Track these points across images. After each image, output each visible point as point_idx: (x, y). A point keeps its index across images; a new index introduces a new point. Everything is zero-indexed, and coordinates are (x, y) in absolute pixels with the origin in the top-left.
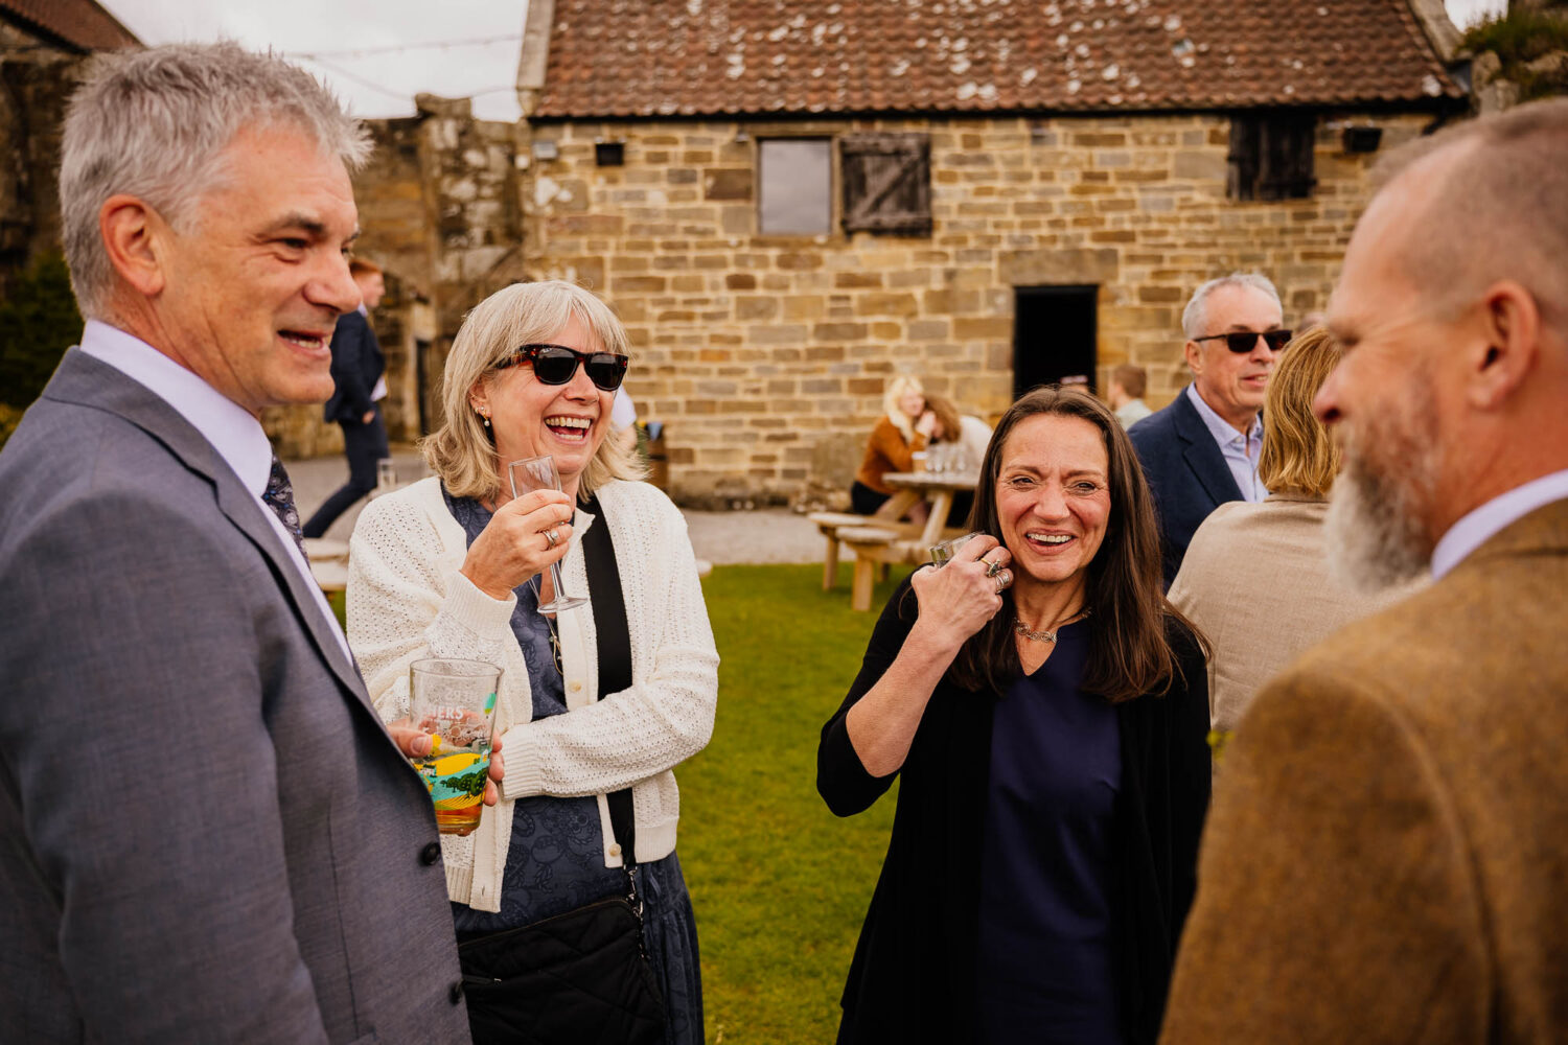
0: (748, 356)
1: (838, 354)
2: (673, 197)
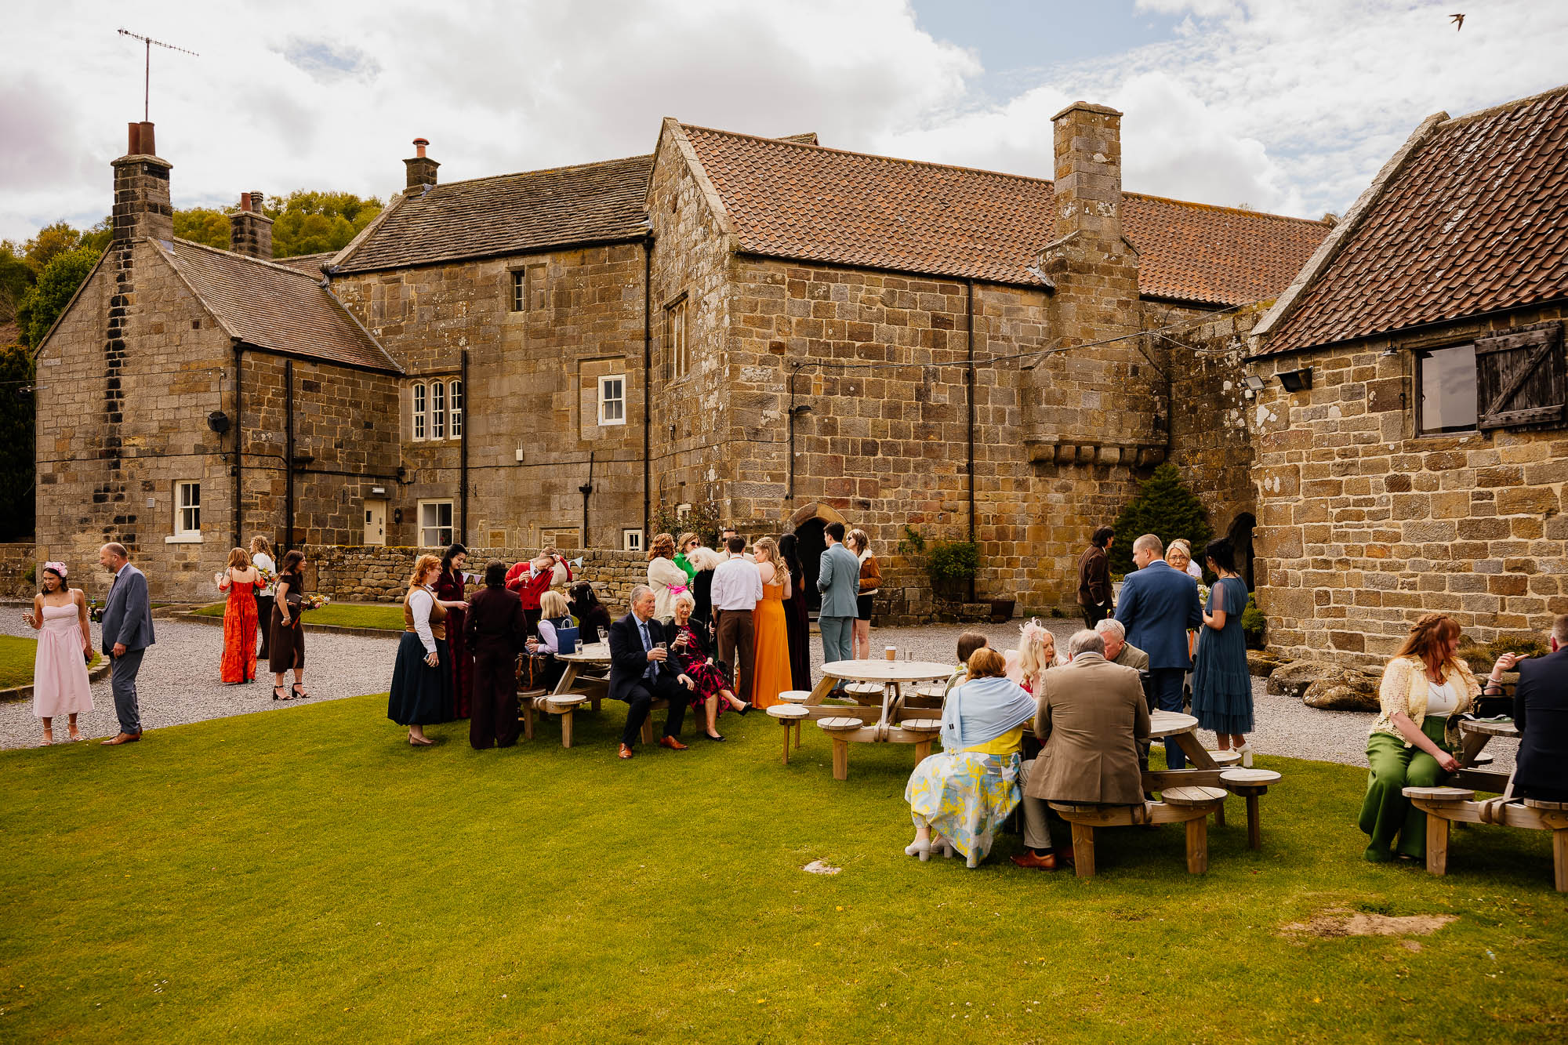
0: (1406, 553)
1: (1481, 551)
2: (1346, 412)
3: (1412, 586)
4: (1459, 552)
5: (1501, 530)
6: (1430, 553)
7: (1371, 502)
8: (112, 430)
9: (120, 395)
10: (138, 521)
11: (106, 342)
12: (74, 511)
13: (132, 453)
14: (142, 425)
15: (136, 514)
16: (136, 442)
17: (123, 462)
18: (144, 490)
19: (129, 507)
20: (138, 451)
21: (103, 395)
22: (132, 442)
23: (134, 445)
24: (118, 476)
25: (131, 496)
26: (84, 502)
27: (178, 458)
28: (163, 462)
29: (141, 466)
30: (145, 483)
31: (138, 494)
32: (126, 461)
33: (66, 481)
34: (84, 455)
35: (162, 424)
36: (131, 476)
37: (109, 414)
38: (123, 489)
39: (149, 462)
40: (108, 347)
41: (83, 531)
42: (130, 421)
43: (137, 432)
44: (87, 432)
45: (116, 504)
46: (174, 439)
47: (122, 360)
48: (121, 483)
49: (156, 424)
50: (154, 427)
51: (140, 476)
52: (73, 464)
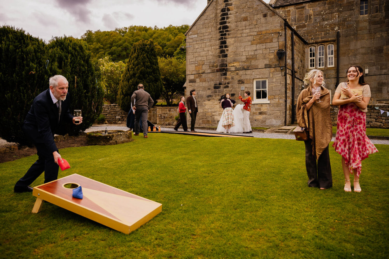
8: (223, 61)
9: (226, 47)
10: (236, 96)
11: (219, 26)
12: (204, 93)
13: (233, 69)
14: (238, 58)
15: (235, 93)
16: (234, 65)
17: (228, 73)
18: (239, 83)
19: (231, 90)
20: (236, 68)
21: (218, 47)
22: (232, 65)
24: (226, 78)
25: (232, 86)
26: (209, 89)
27: (256, 70)
28: (248, 72)
29: (237, 74)
30: (239, 81)
31: (236, 85)
32: (230, 72)
33: (200, 81)
34: (209, 71)
35: (248, 57)
36: (232, 78)
37: (221, 55)
38: (228, 83)
39: (241, 73)
40: (220, 28)
41: (209, 100)
42: (232, 56)
43: (235, 61)
44: (210, 62)
45: (225, 89)
46: (253, 63)
47: (227, 33)
48: (227, 81)
49: (245, 57)
51: (237, 78)
52: (204, 75)
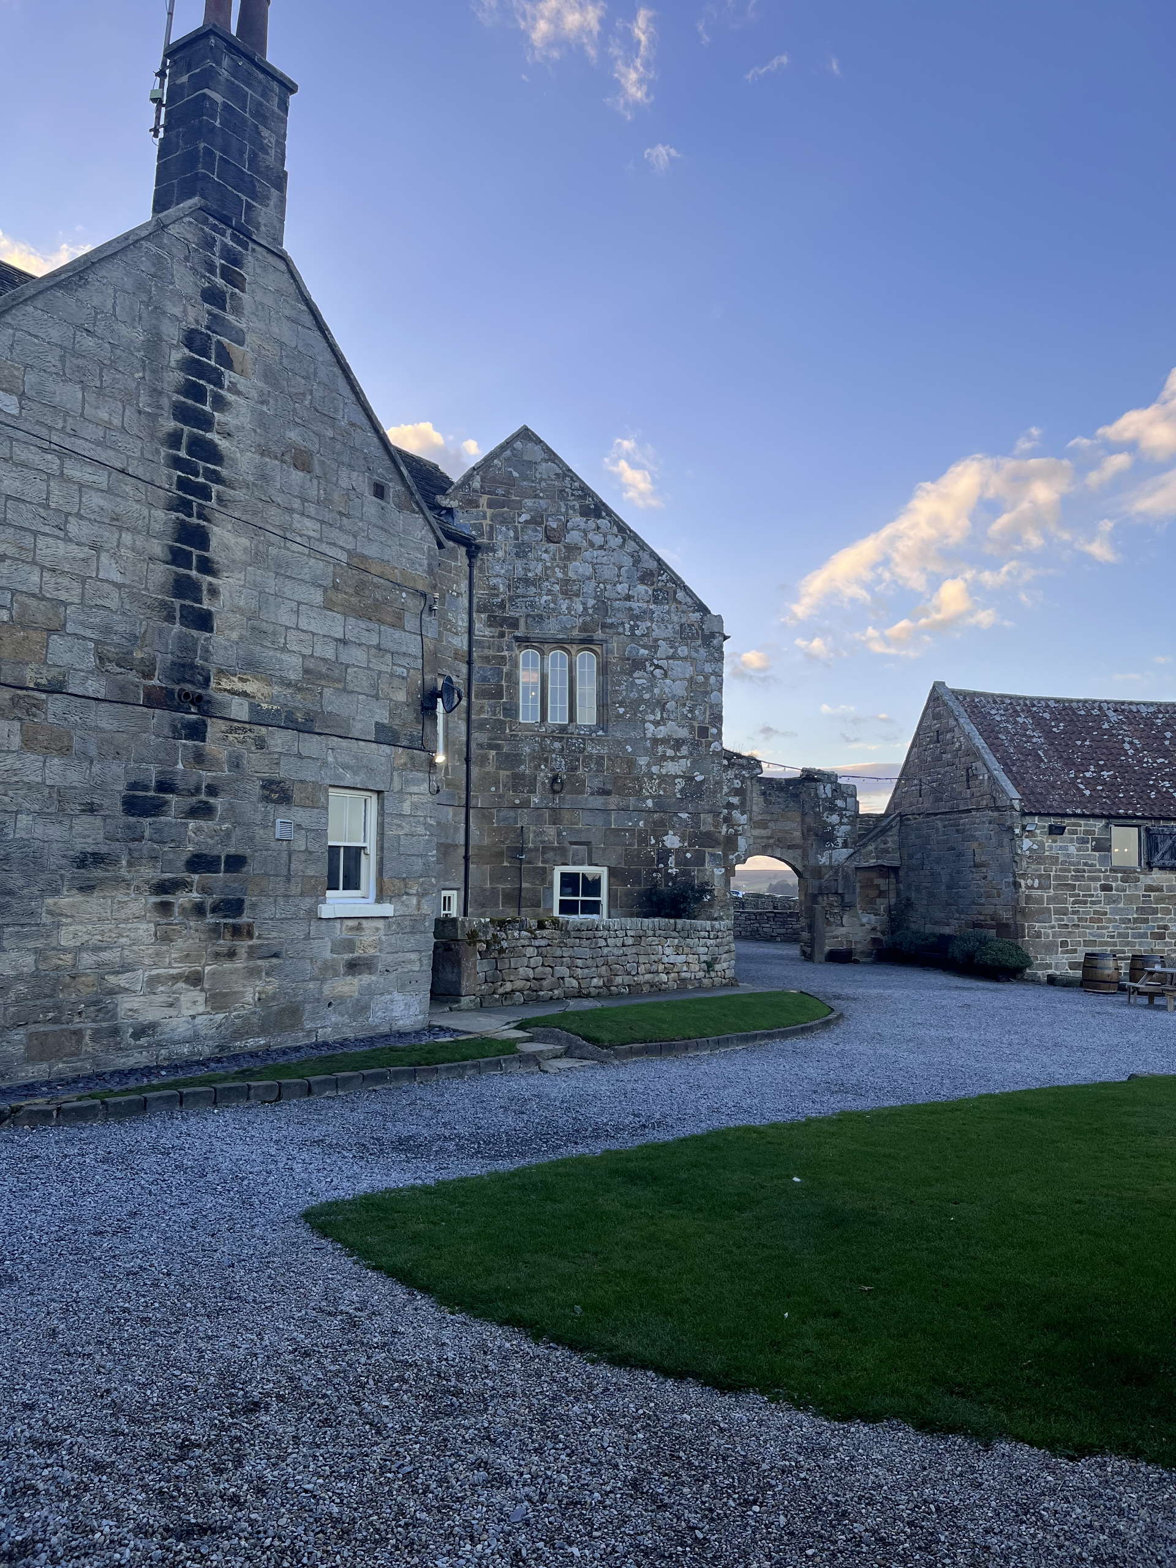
0: (1110, 921)
1: (1146, 921)
2: (1079, 850)
3: (1113, 937)
4: (1136, 920)
5: (1155, 911)
6: (1123, 921)
7: (1092, 896)
8: (187, 646)
9: (207, 567)
10: (252, 868)
11: (170, 424)
12: (55, 832)
13: (239, 710)
14: (267, 654)
15: (248, 852)
16: (250, 687)
17: (215, 728)
18: (266, 799)
19: (228, 834)
20: (254, 708)
21: (157, 548)
22: (239, 686)
23: (244, 694)
24: (199, 758)
25: (232, 808)
26: (91, 809)
27: (344, 743)
28: (311, 745)
29: (261, 744)
30: (268, 785)
31: (252, 808)
32: (223, 725)
33: (28, 743)
34: (95, 686)
35: (311, 664)
36: (236, 764)
37: (177, 603)
38: (212, 791)
39: (279, 740)
40: (174, 440)
41: (86, 888)
42: (234, 636)
43: (251, 666)
44: (107, 630)
45: (192, 824)
46: (333, 702)
47: (215, 488)
48: (207, 776)
49: (296, 661)
50: (292, 666)
51: (256, 764)
52: (55, 705)
